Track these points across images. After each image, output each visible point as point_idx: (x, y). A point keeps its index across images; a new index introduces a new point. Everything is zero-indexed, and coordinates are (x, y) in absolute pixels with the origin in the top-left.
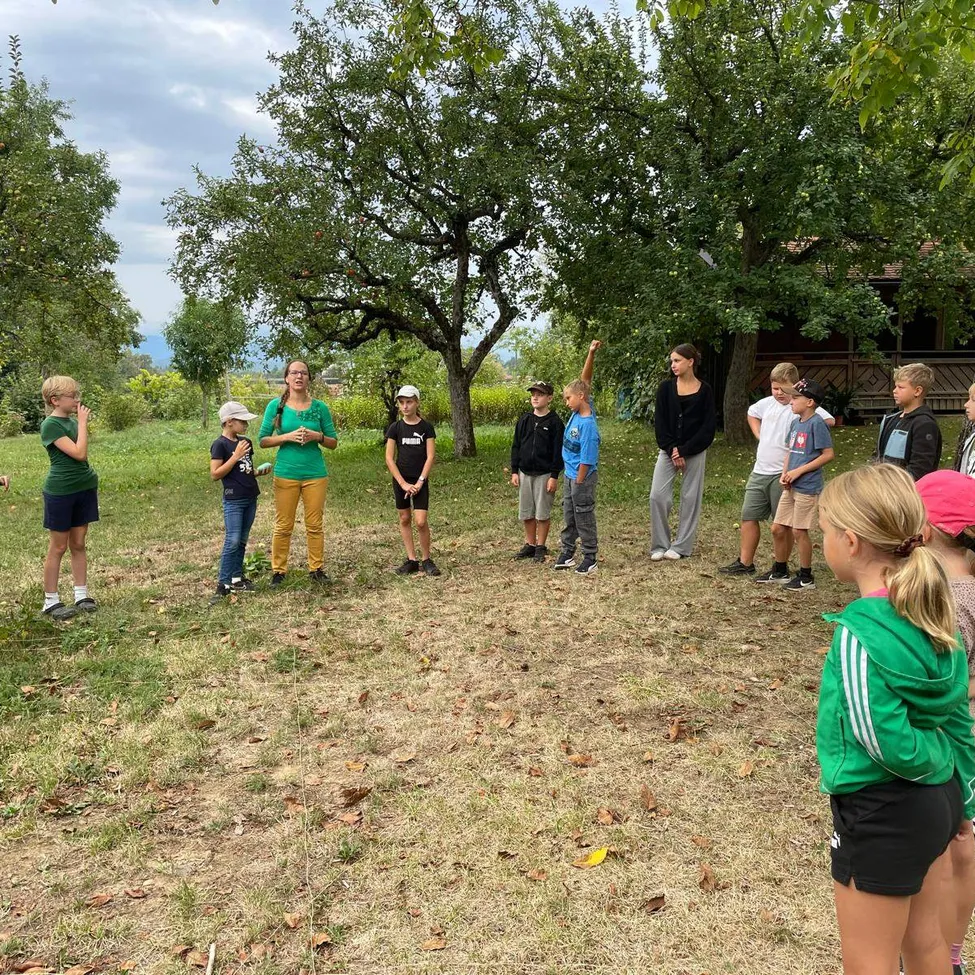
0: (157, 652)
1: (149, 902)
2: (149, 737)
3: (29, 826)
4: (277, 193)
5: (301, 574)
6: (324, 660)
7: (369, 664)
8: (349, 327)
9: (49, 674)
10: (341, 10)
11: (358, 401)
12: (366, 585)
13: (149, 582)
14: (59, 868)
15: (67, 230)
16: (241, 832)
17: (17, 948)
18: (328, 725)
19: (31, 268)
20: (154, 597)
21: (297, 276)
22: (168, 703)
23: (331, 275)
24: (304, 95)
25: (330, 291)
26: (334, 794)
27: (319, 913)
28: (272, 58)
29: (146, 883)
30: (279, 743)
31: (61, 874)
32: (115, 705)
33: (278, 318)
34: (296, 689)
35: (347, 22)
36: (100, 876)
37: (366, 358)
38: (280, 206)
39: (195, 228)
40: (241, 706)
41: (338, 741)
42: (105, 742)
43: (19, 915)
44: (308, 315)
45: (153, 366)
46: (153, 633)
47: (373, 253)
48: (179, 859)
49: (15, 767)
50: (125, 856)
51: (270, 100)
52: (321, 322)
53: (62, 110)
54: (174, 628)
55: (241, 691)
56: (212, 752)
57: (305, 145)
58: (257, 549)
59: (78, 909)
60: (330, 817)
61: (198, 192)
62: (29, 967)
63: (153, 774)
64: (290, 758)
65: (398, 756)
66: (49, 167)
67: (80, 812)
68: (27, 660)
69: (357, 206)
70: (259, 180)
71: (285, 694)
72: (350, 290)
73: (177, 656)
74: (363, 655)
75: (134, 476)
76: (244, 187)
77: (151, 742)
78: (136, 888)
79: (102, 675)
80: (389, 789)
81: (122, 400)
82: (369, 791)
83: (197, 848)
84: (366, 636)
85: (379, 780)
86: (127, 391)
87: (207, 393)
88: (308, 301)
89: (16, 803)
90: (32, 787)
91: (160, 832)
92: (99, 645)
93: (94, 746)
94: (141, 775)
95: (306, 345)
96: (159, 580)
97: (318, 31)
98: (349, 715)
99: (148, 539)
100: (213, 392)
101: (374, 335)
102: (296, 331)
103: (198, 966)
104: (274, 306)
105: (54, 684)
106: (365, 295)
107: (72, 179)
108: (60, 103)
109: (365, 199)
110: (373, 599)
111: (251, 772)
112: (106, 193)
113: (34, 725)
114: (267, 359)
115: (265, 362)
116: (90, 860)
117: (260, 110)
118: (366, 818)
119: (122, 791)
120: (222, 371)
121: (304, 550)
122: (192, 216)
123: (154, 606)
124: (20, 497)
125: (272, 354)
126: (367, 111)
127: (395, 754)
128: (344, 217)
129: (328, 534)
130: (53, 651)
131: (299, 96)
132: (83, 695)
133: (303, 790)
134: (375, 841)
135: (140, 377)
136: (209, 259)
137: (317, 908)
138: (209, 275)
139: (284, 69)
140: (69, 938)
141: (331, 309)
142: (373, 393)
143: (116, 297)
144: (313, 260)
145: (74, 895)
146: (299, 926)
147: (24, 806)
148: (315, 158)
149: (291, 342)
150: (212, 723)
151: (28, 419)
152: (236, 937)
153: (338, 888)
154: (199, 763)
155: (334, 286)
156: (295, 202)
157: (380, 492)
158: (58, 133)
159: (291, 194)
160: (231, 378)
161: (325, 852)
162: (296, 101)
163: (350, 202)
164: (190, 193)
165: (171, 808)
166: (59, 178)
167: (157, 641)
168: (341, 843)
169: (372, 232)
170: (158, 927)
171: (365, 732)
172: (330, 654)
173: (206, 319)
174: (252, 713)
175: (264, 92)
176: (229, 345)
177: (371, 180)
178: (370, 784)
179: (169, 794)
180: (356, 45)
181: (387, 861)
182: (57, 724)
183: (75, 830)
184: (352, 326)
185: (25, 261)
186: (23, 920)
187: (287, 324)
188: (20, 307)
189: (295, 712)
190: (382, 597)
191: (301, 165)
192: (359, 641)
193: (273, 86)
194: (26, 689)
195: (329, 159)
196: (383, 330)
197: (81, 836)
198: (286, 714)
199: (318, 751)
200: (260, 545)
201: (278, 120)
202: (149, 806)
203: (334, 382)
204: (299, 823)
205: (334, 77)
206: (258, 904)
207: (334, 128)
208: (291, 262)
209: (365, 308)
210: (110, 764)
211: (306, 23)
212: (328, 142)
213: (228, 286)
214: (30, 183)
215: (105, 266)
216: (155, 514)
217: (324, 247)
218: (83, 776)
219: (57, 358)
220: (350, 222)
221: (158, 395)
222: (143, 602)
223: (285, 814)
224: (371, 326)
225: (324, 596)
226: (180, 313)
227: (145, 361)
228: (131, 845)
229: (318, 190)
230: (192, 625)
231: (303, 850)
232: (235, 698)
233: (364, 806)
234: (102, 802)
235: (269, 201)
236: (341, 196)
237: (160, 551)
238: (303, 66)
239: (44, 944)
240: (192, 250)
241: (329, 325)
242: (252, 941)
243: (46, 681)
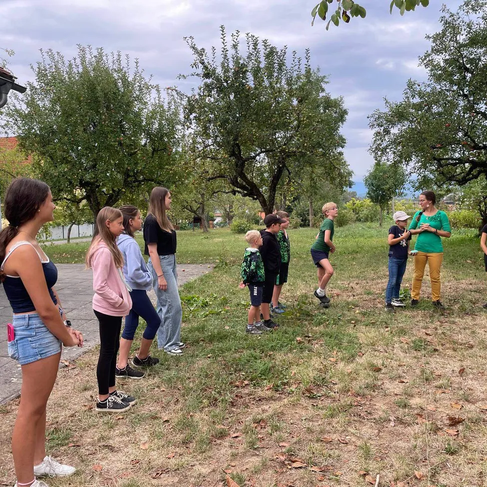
0: (355, 331)
1: (349, 447)
2: (350, 370)
3: (298, 399)
4: (426, 106)
5: (428, 302)
6: (439, 348)
7: (465, 353)
8: (461, 173)
9: (308, 334)
10: (468, 5)
11: (464, 213)
12: (464, 312)
13: (352, 298)
14: (310, 420)
15: (324, 135)
16: (393, 425)
17: (291, 451)
18: (441, 382)
19: (308, 153)
20: (354, 305)
21: (434, 148)
22: (359, 356)
23: (453, 146)
24: (444, 53)
25: (452, 155)
26: (443, 418)
27: (433, 476)
28: (428, 37)
29: (347, 437)
30: (413, 386)
31: (311, 423)
32: (335, 353)
33: (422, 170)
34: (423, 360)
35: (470, 11)
36: (327, 429)
37: (470, 190)
38: (427, 112)
39: (382, 128)
40: (395, 364)
41: (446, 391)
42: (331, 368)
43: (293, 437)
44: (438, 168)
45: (357, 196)
46: (353, 322)
47: (478, 132)
48: (363, 430)
49: (293, 372)
50: (338, 422)
51: (425, 59)
52: (445, 171)
53: (325, 80)
54: (363, 321)
55: (394, 356)
56: (380, 383)
57: (443, 79)
58: (404, 287)
59: (317, 441)
60: (441, 429)
61: (385, 110)
62: (296, 461)
63: (352, 388)
64: (420, 395)
65: (481, 405)
66: (318, 106)
67: (319, 398)
68: (299, 326)
69: (470, 108)
70: (417, 100)
71: (418, 362)
72: (463, 153)
73: (365, 334)
74: (462, 349)
75: (346, 248)
76: (408, 105)
77: (351, 372)
78: (343, 439)
79: (330, 338)
80: (476, 422)
81: (342, 213)
82: (464, 420)
83: (371, 427)
84: (464, 339)
85: (469, 416)
86: (345, 208)
87: (382, 209)
88: (439, 160)
89: (293, 388)
90: (300, 383)
91: (354, 416)
92: (329, 324)
93: (326, 370)
94: (346, 387)
95: (436, 183)
96: (356, 297)
97: (454, 19)
98: (453, 379)
99: (352, 278)
100: (385, 208)
101: (476, 177)
102: (432, 176)
103: (371, 483)
104: (420, 164)
105: (310, 338)
106: (472, 155)
107: (327, 111)
108: (324, 77)
109: (475, 104)
110: (469, 320)
111: (399, 397)
112: (342, 116)
113: (301, 355)
114: (415, 191)
115: (414, 193)
116: (323, 420)
117: (420, 65)
118: (461, 434)
119: (337, 393)
120: (391, 198)
121: (430, 290)
122: (381, 122)
123: (353, 310)
124: (298, 255)
125: (417, 189)
126: (479, 57)
127: (479, 404)
128: (462, 114)
129: (443, 283)
130: (309, 324)
131: (441, 54)
132: (321, 346)
133: (426, 412)
134: (466, 448)
135: (351, 202)
136: (389, 143)
137: (432, 473)
138: (388, 150)
139: (434, 42)
140: (313, 453)
141: (452, 164)
142: (473, 209)
143: (344, 164)
144: (444, 139)
145: (316, 434)
146: (422, 479)
147: (296, 390)
148: (448, 85)
149: (428, 182)
150: (380, 369)
151: (302, 221)
152: (390, 475)
153: (444, 465)
154: (374, 387)
155: (455, 151)
156: (435, 109)
157: (475, 263)
158: (323, 90)
159: (433, 105)
160: (395, 201)
161: (437, 446)
162: (439, 57)
163: (467, 106)
164: (381, 112)
165: (359, 405)
166: (322, 111)
167: (355, 326)
168: (446, 443)
169: (479, 121)
170: (352, 460)
171: (461, 389)
172: (443, 345)
173: (385, 173)
174: (400, 368)
175: (422, 55)
176: (395, 185)
177: (480, 93)
178: (464, 417)
179: (359, 399)
180: (475, 22)
181: (473, 460)
182: (311, 356)
183: (317, 405)
184: (463, 172)
185: (306, 150)
186: (295, 440)
187: (427, 173)
188: (302, 171)
189: (423, 371)
190: (474, 319)
191: (440, 90)
192: (460, 341)
193: (427, 51)
194: (298, 338)
195: (456, 85)
196: (481, 174)
197: (319, 408)
198: (418, 372)
199: (435, 394)
200: (407, 285)
201: (429, 69)
202: (349, 402)
203: (450, 203)
204: (423, 428)
205: (461, 41)
206: (401, 462)
207: (460, 68)
208: (431, 141)
209: (472, 162)
210: (333, 379)
211: (447, 16)
212: (456, 76)
213: (397, 155)
214: (310, 114)
215: (340, 149)
216: (356, 266)
217: (450, 131)
218: (321, 382)
219: (316, 193)
220: (466, 117)
221: (359, 211)
222: (350, 306)
223: (416, 421)
224: (474, 172)
225: (440, 315)
226: (372, 170)
227: (354, 194)
228: (341, 418)
229: (449, 102)
230: (371, 320)
231: (426, 442)
232: (391, 359)
233: (460, 427)
234: (329, 396)
235: (421, 110)
236: (462, 103)
237: (357, 284)
238: (444, 38)
239: (302, 453)
240: (381, 139)
241: (450, 172)
242: (398, 479)
243: (306, 336)
